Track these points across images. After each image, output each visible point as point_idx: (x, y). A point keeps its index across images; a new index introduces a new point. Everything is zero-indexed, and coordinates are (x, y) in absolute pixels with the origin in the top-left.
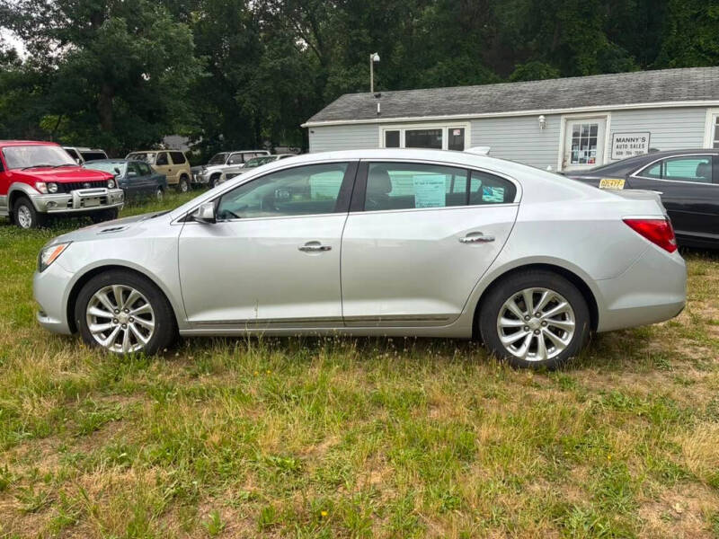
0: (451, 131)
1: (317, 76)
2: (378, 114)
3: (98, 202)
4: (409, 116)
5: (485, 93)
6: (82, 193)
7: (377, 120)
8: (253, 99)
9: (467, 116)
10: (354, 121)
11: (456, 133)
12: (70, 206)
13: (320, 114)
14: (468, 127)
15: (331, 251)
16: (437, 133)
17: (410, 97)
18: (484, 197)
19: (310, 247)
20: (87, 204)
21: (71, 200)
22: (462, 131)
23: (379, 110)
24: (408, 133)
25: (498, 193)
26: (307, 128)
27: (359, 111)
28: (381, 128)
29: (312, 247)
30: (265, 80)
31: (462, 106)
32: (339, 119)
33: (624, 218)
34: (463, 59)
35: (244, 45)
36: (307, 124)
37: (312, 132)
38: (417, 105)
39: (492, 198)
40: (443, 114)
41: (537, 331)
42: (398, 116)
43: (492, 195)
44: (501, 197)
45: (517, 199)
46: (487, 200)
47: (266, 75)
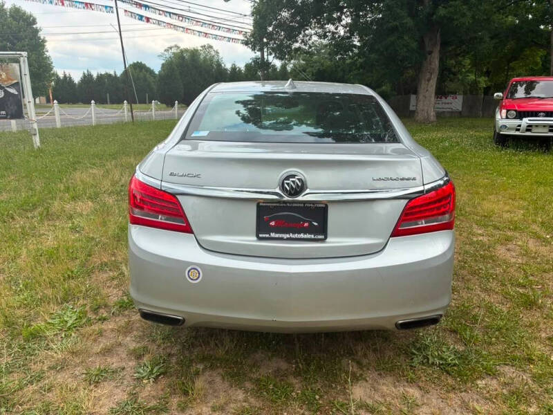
3: (546, 130)
6: (529, 120)
12: (518, 130)
20: (534, 130)
21: (520, 126)
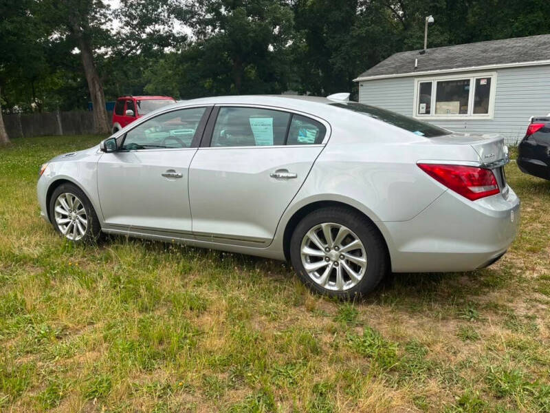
0: (478, 81)
1: (398, 39)
2: (416, 68)
4: (441, 69)
5: (520, 44)
7: (413, 74)
8: (343, 61)
9: (494, 66)
10: (394, 75)
11: (483, 82)
13: (370, 71)
14: (494, 77)
15: (183, 178)
16: (466, 83)
17: (450, 52)
18: (299, 138)
19: (170, 174)
22: (489, 80)
23: (416, 65)
24: (439, 84)
25: (311, 135)
26: (358, 82)
27: (401, 67)
28: (416, 80)
29: (171, 174)
30: (354, 45)
31: (493, 57)
32: (382, 74)
33: (418, 162)
34: (536, 15)
35: (340, 19)
36: (358, 79)
37: (362, 85)
38: (452, 59)
39: (306, 140)
40: (470, 66)
41: (336, 264)
42: (431, 70)
43: (306, 136)
44: (313, 138)
45: (324, 141)
46: (301, 141)
47: (354, 41)
